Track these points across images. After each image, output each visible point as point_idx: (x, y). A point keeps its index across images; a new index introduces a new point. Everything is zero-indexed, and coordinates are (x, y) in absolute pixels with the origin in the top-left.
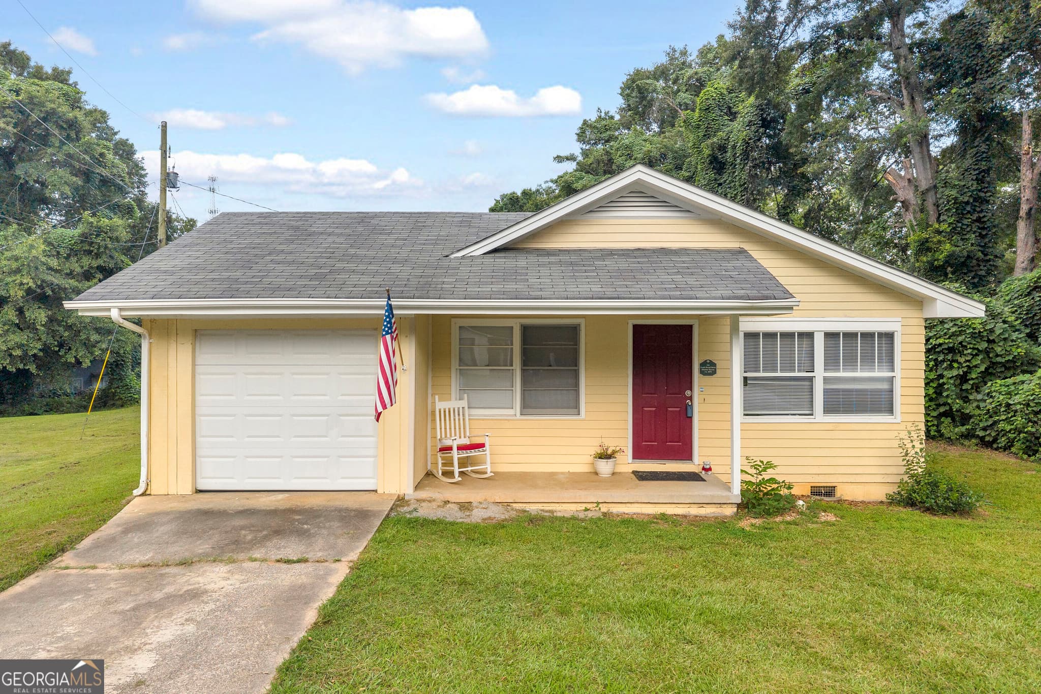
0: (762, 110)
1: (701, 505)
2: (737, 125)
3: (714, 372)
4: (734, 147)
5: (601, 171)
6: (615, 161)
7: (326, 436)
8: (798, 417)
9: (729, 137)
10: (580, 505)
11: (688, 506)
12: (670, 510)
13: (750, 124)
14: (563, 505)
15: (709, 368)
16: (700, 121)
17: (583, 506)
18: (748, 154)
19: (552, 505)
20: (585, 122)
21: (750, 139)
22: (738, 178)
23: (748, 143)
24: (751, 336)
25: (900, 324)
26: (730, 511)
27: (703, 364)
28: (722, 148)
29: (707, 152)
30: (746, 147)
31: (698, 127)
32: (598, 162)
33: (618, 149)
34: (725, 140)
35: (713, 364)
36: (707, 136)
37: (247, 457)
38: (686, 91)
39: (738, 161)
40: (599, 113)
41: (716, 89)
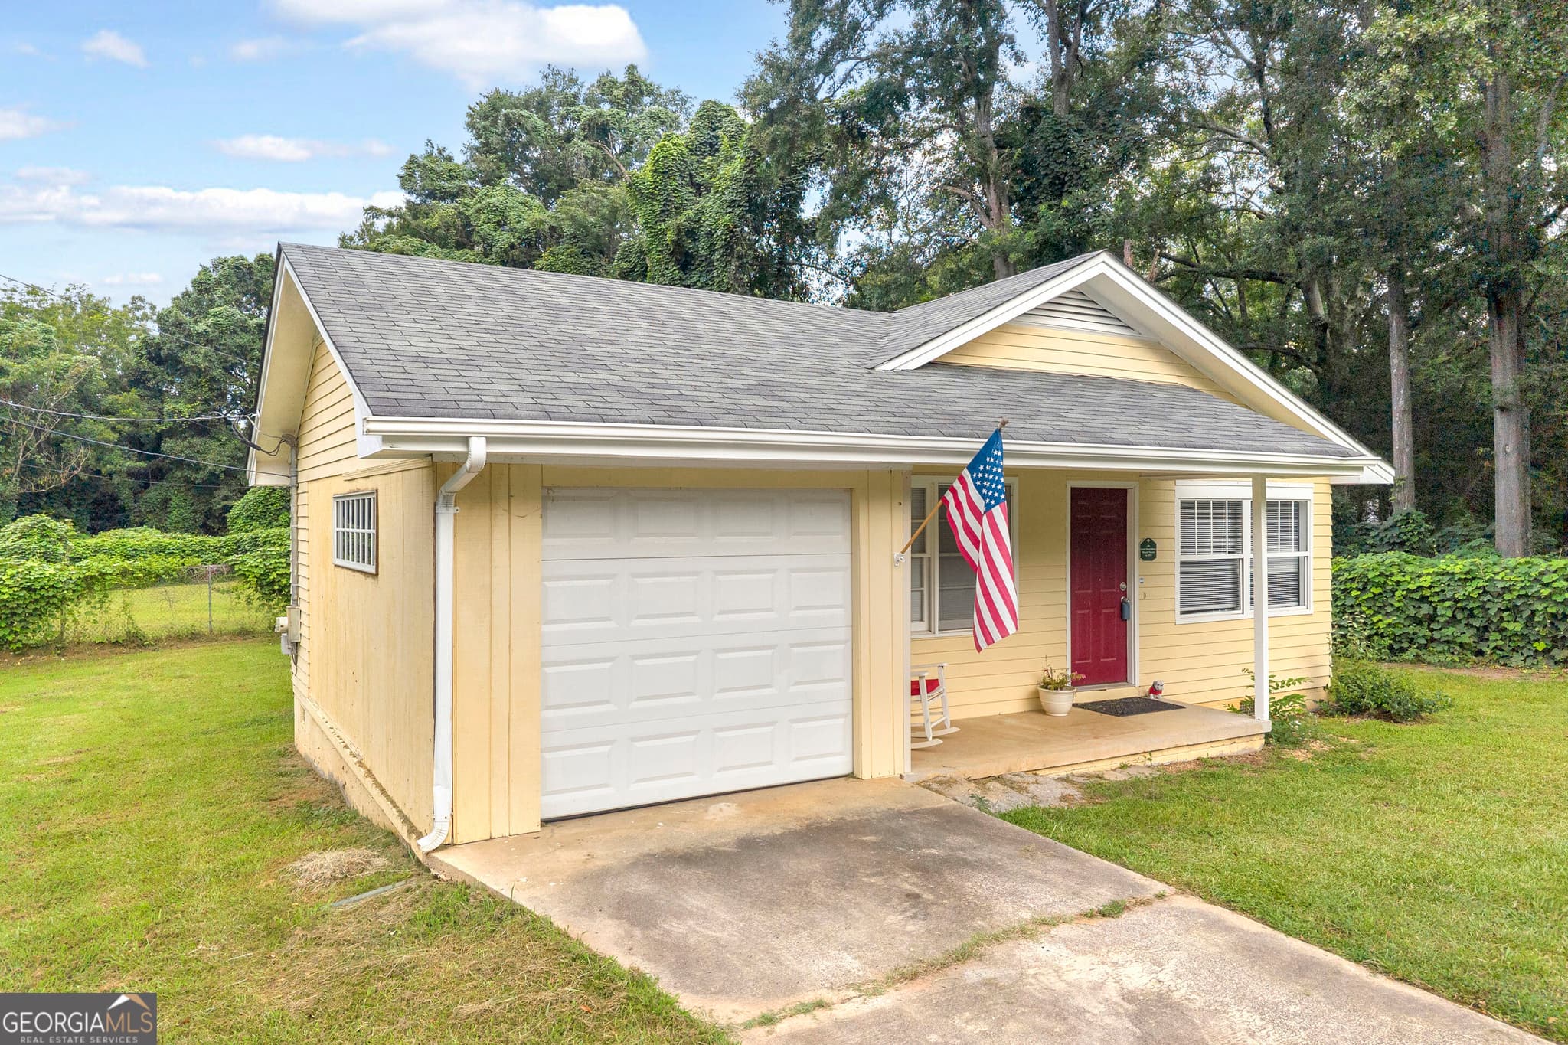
0: (750, 187)
1: (1233, 740)
2: (709, 202)
3: (1154, 556)
4: (710, 235)
5: (452, 242)
6: (478, 229)
7: (768, 686)
8: (1226, 612)
9: (700, 219)
10: (1115, 760)
11: (1221, 743)
12: (1213, 751)
13: (732, 204)
14: (1096, 764)
15: (1149, 551)
16: (654, 188)
17: (1116, 764)
18: (732, 247)
19: (1085, 765)
20: (413, 160)
21: (735, 227)
22: (717, 280)
23: (732, 231)
24: (1187, 505)
25: (1312, 491)
26: (1258, 744)
27: (1144, 545)
28: (692, 234)
29: (670, 236)
30: (731, 238)
31: (652, 197)
32: (448, 227)
33: (478, 211)
34: (695, 222)
35: (1153, 545)
36: (665, 213)
37: (634, 740)
38: (586, 138)
39: (717, 255)
40: (429, 149)
41: (675, 144)
